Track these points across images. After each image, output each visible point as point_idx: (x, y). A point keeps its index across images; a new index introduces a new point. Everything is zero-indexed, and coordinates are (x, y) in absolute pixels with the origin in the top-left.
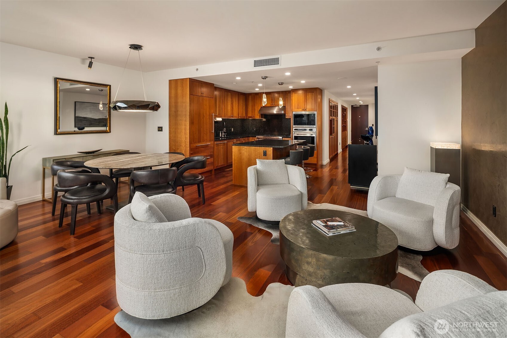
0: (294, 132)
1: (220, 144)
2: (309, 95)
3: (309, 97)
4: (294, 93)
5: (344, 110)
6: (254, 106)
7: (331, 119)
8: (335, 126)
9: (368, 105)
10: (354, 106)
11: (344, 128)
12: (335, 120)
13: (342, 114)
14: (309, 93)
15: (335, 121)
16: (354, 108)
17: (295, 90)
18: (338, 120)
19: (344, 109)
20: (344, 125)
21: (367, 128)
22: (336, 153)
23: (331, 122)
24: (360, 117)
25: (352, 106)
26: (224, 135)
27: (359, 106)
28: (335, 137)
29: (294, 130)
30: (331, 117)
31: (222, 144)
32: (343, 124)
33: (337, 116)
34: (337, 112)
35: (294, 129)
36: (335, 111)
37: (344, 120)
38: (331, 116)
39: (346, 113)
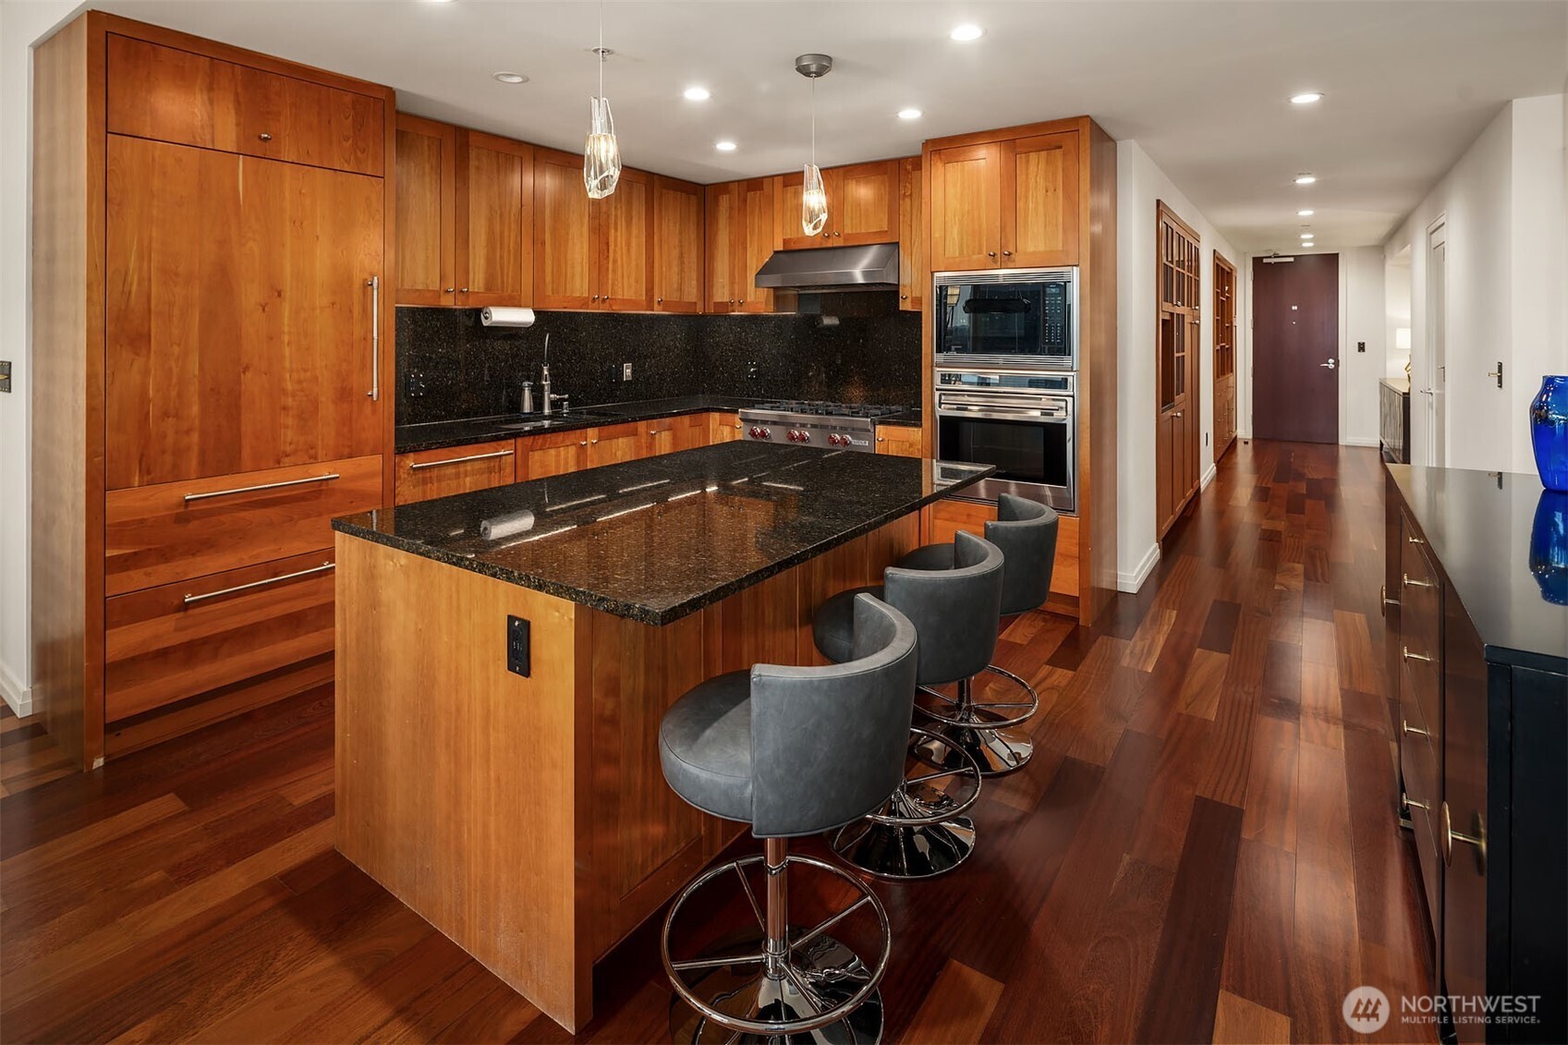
0: (937, 393)
1: (435, 472)
2: (1036, 170)
3: (1032, 176)
4: (940, 165)
5: (1224, 276)
6: (739, 245)
7: (1167, 317)
8: (1187, 353)
9: (1338, 254)
10: (1265, 261)
11: (1224, 362)
12: (1188, 320)
13: (1217, 293)
14: (1033, 156)
15: (1187, 327)
16: (1266, 271)
17: (947, 146)
18: (1199, 325)
19: (1223, 269)
20: (1221, 347)
21: (1331, 361)
22: (1190, 493)
23: (1170, 334)
24: (1295, 308)
25: (1254, 258)
26: (554, 404)
27: (1292, 259)
28: (1188, 413)
29: (938, 380)
30: (1167, 306)
31: (477, 465)
32: (1218, 344)
33: (1198, 303)
34: (1198, 283)
35: (938, 371)
36: (1186, 273)
37: (1223, 322)
38: (1168, 298)
39: (1230, 291)
